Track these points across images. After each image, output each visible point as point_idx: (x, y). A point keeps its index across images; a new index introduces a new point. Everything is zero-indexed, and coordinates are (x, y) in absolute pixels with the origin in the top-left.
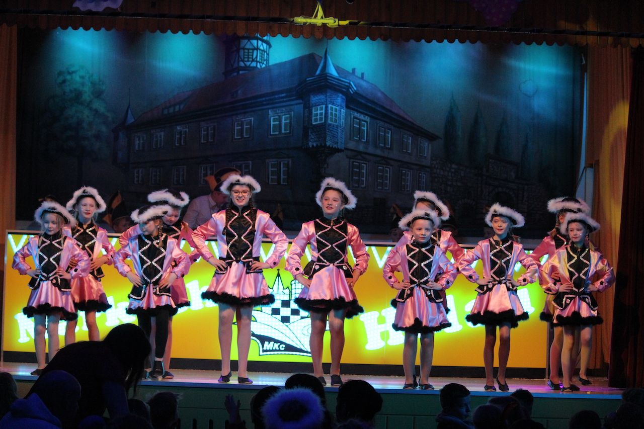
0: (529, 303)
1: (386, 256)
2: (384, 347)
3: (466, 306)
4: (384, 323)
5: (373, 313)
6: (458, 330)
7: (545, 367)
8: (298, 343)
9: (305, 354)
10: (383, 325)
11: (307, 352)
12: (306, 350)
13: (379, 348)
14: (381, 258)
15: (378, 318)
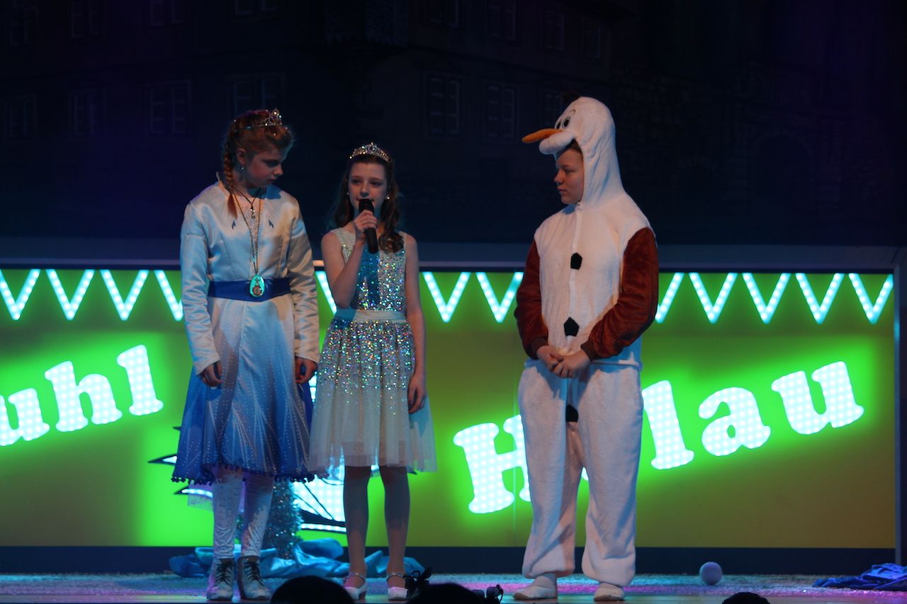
0: (850, 396)
1: (511, 295)
2: (512, 505)
3: (701, 407)
4: (512, 450)
5: (484, 427)
6: (685, 462)
7: (893, 546)
8: (312, 502)
9: (329, 528)
10: (508, 456)
11: (333, 523)
12: (330, 518)
13: (500, 508)
14: (500, 298)
15: (496, 440)
